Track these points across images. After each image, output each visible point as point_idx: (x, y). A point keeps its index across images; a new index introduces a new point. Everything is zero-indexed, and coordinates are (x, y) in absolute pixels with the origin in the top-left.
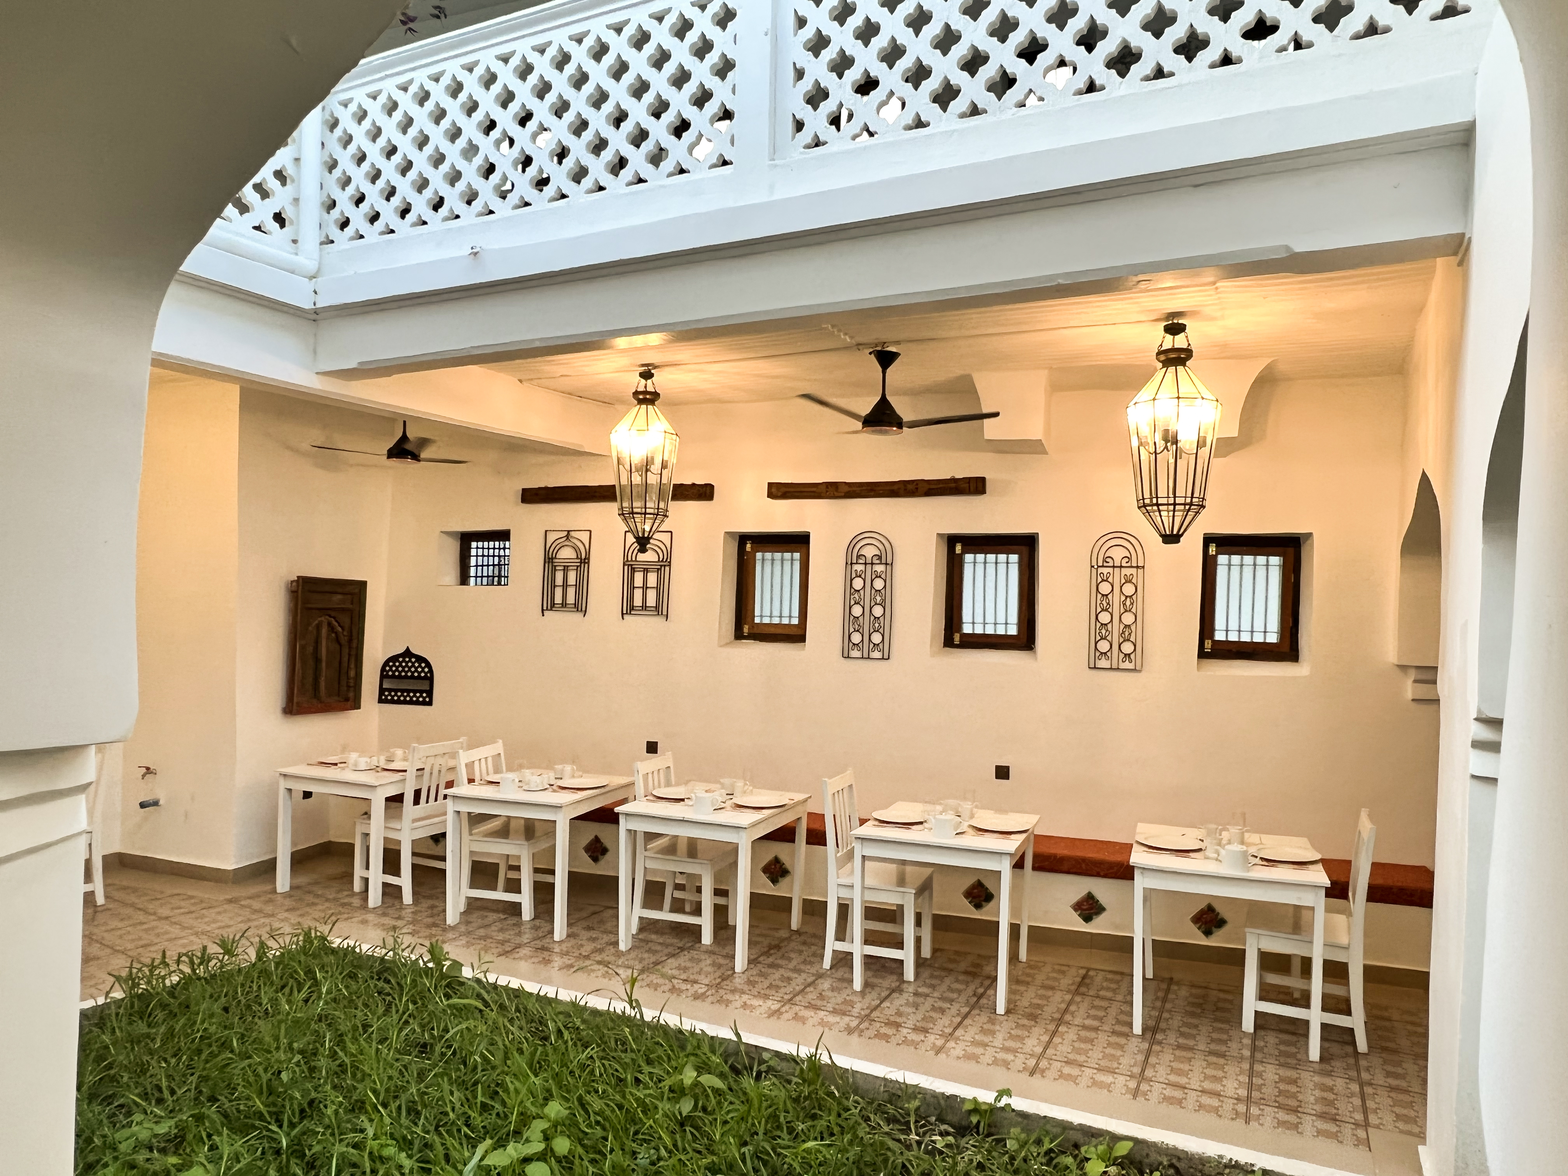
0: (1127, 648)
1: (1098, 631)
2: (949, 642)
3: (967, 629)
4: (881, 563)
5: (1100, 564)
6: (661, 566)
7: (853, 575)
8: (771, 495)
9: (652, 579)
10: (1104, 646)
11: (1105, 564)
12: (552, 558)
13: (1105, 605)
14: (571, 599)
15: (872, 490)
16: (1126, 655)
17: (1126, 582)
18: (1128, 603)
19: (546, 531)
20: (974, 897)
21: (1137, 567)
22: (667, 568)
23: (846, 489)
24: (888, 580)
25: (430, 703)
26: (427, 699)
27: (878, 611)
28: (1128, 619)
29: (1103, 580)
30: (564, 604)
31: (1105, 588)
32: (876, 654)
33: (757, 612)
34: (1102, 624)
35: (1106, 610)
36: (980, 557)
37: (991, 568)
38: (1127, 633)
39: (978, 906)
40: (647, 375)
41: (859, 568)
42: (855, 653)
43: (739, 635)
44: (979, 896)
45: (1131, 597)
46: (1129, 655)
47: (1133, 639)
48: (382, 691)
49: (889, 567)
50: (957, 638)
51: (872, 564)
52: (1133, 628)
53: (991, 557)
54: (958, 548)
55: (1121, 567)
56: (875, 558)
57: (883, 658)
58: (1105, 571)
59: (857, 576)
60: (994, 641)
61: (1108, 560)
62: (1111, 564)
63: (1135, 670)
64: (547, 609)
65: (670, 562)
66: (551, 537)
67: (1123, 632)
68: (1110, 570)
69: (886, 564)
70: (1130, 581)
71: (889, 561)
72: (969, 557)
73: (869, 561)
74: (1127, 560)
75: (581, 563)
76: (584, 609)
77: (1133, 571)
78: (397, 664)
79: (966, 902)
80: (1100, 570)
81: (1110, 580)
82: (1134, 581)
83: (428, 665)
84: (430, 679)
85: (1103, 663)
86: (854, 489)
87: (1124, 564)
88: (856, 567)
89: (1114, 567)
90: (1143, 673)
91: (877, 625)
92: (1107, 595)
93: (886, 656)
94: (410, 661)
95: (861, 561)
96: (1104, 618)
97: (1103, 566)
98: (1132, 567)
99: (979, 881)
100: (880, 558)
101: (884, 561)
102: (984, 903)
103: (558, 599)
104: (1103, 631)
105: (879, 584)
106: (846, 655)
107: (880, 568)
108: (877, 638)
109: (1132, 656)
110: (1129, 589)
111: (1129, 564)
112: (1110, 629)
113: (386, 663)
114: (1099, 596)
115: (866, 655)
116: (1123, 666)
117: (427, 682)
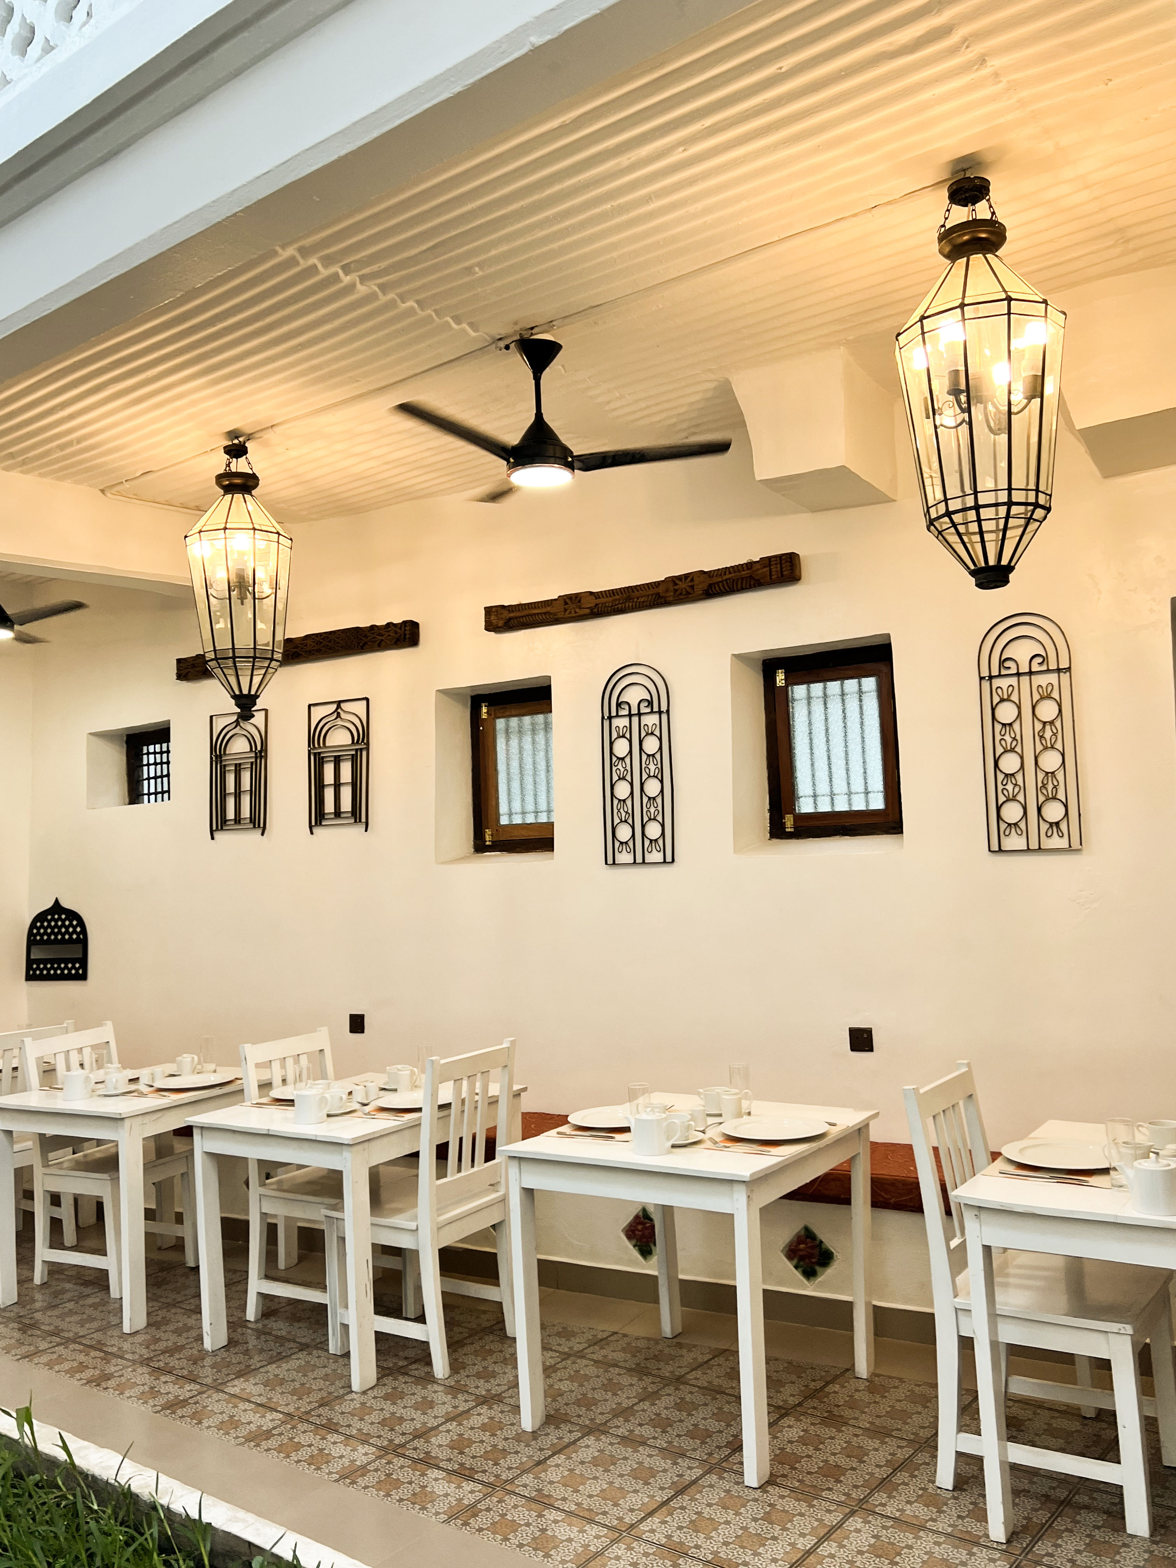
0: (1054, 812)
1: (1000, 787)
2: (777, 831)
3: (805, 806)
4: (652, 712)
5: (995, 672)
6: (356, 750)
7: (615, 735)
8: (490, 627)
9: (346, 769)
10: (1012, 813)
11: (1003, 672)
12: (221, 756)
13: (1009, 740)
14: (246, 812)
15: (629, 599)
16: (1051, 824)
17: (1042, 698)
18: (1048, 734)
19: (211, 717)
20: (802, 1258)
21: (1059, 670)
22: (364, 753)
23: (592, 602)
24: (665, 736)
25: (83, 977)
26: (81, 972)
27: (652, 787)
28: (1050, 761)
29: (1002, 700)
30: (238, 820)
31: (1007, 713)
32: (656, 857)
33: (503, 808)
34: (1006, 775)
35: (1012, 750)
36: (817, 688)
37: (835, 706)
38: (1050, 787)
39: (810, 1274)
40: (237, 451)
41: (621, 723)
42: (624, 857)
43: (480, 847)
44: (810, 1256)
45: (1052, 723)
46: (1057, 824)
47: (1061, 795)
48: (30, 962)
49: (664, 717)
50: (789, 822)
51: (639, 714)
52: (1060, 776)
53: (834, 687)
54: (780, 678)
55: (1031, 673)
56: (643, 705)
57: (665, 862)
58: (1004, 683)
59: (619, 737)
60: (848, 822)
61: (1007, 664)
62: (1014, 671)
63: (1070, 850)
64: (217, 829)
65: (368, 744)
66: (219, 724)
67: (1044, 786)
68: (1013, 681)
69: (660, 712)
70: (1049, 697)
71: (664, 708)
72: (799, 691)
73: (634, 711)
74: (1040, 660)
75: (256, 758)
76: (262, 825)
77: (1053, 678)
78: (46, 924)
79: (789, 1265)
80: (996, 683)
81: (1015, 697)
82: (1055, 694)
83: (81, 923)
84: (83, 941)
85: (1014, 842)
86: (602, 600)
87: (1035, 668)
88: (616, 722)
89: (1018, 674)
90: (1084, 852)
91: (652, 810)
92: (1010, 725)
93: (669, 859)
94: (60, 919)
95: (621, 713)
96: (1010, 763)
97: (1000, 676)
98: (1048, 671)
99: (806, 1229)
100: (650, 703)
101: (656, 709)
102: (818, 1268)
103: (231, 814)
104: (1010, 787)
105: (651, 745)
106: (610, 861)
107: (651, 720)
108: (653, 830)
109: (1063, 826)
110: (1048, 710)
111: (1044, 668)
112: (1020, 783)
113: (33, 925)
114: (998, 727)
115: (639, 859)
116: (1047, 844)
117: (80, 946)
